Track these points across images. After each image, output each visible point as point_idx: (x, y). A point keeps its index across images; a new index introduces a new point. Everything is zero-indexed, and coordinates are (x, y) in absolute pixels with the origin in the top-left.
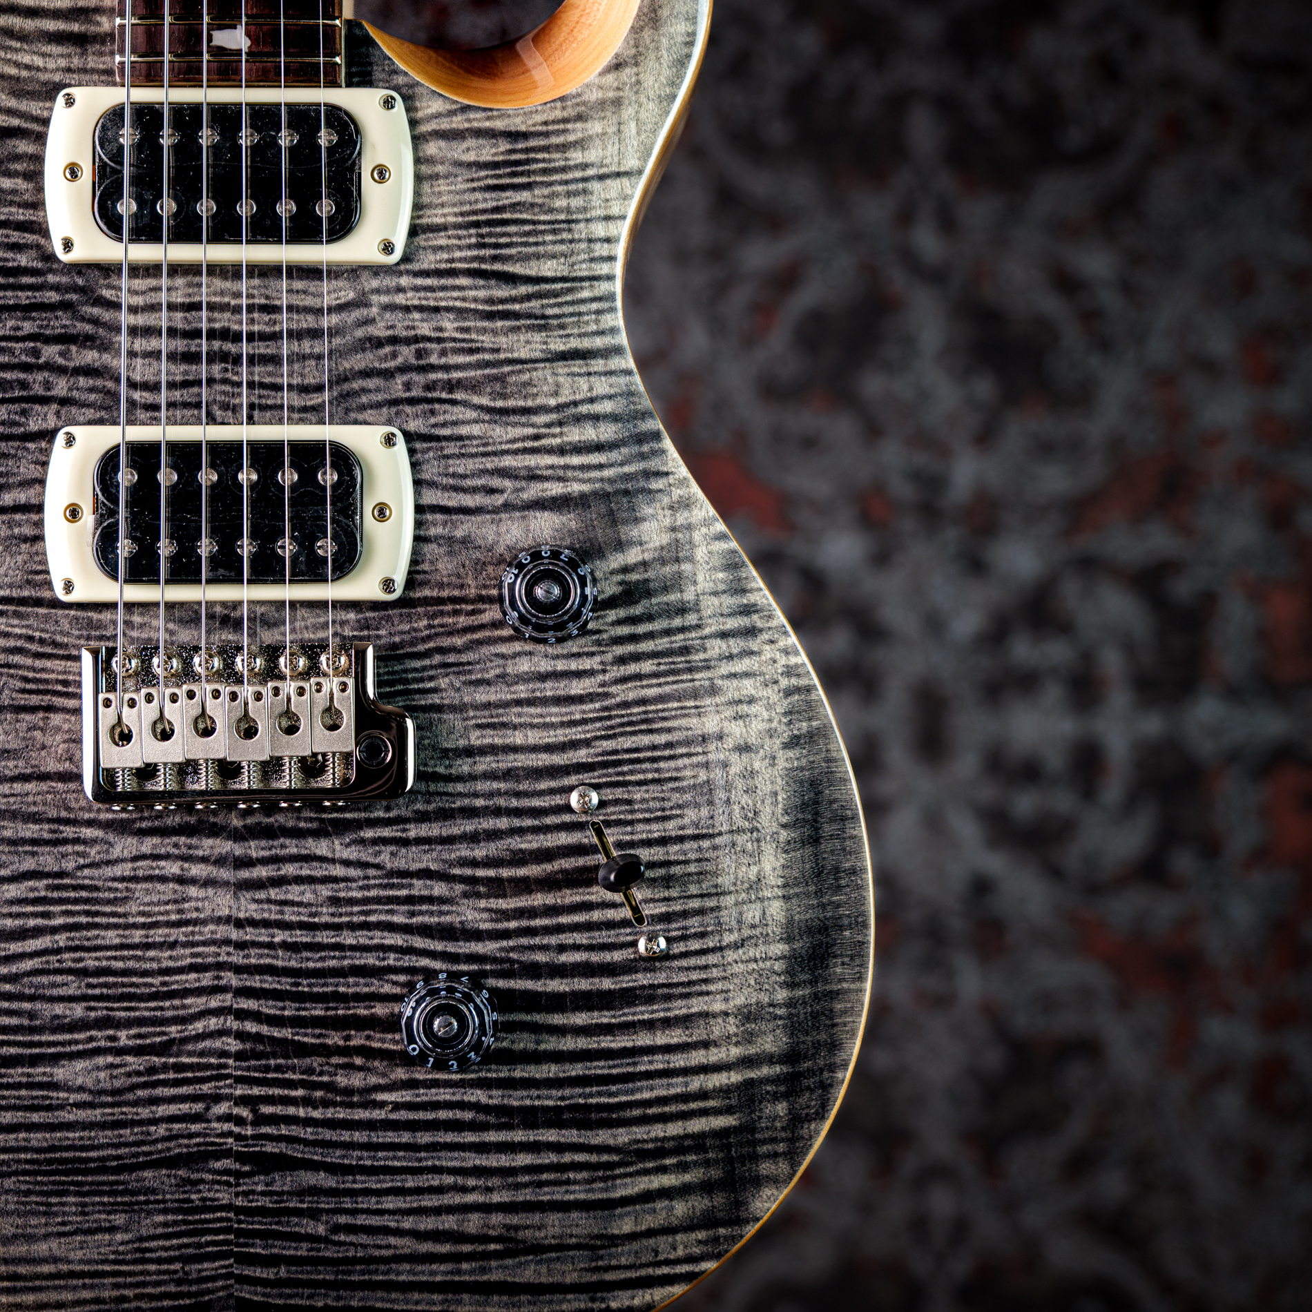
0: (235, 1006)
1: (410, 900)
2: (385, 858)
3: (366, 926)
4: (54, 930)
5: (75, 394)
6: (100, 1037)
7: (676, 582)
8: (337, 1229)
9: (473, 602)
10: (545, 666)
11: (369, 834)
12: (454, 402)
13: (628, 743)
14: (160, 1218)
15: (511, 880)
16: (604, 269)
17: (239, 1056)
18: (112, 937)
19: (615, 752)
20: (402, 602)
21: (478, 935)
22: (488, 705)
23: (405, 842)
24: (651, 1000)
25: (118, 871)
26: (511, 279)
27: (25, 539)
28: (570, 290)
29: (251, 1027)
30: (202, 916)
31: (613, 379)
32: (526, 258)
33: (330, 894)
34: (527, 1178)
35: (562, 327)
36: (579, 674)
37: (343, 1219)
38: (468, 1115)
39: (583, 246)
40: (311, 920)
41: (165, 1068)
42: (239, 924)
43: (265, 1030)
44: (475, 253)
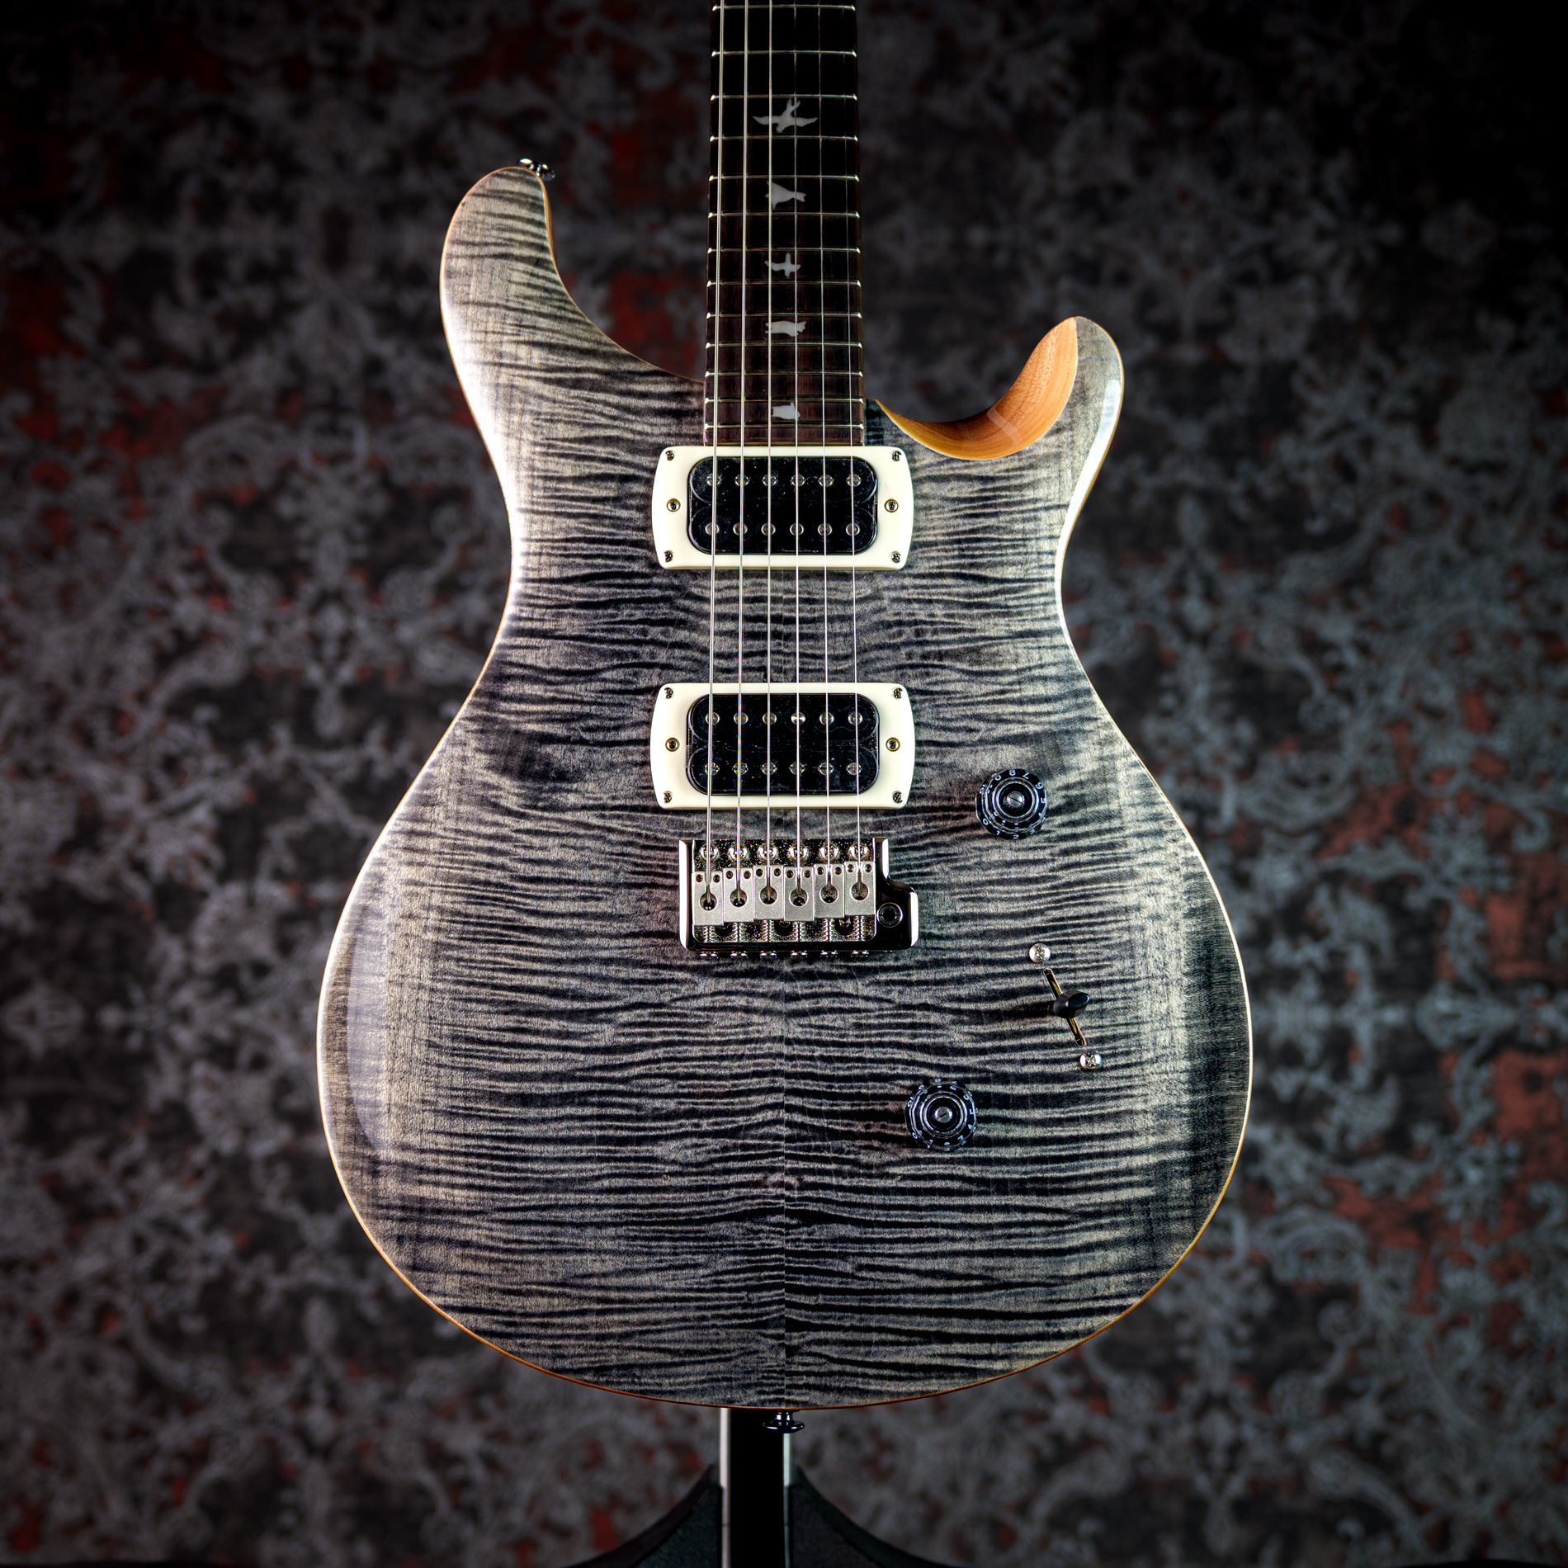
0: (786, 1102)
1: (913, 1026)
2: (894, 996)
3: (881, 1044)
4: (655, 1046)
5: (672, 661)
6: (688, 1124)
7: (1104, 797)
8: (861, 1267)
9: (957, 810)
10: (1010, 856)
11: (883, 977)
12: (943, 667)
13: (1071, 912)
14: (731, 1258)
15: (987, 1012)
16: (1048, 573)
17: (789, 1139)
18: (696, 1051)
19: (1062, 919)
20: (907, 810)
21: (963, 1052)
22: (969, 884)
23: (910, 984)
24: (1090, 1100)
25: (701, 1003)
26: (984, 580)
27: (636, 764)
28: (1025, 588)
29: (798, 1118)
30: (762, 1036)
31: (1057, 651)
32: (994, 565)
33: (855, 1021)
34: (1000, 1232)
35: (1020, 614)
36: (1035, 862)
37: (864, 1261)
38: (956, 1185)
39: (1034, 557)
40: (841, 1040)
41: (735, 1147)
42: (789, 1042)
43: (807, 1120)
44: (957, 561)
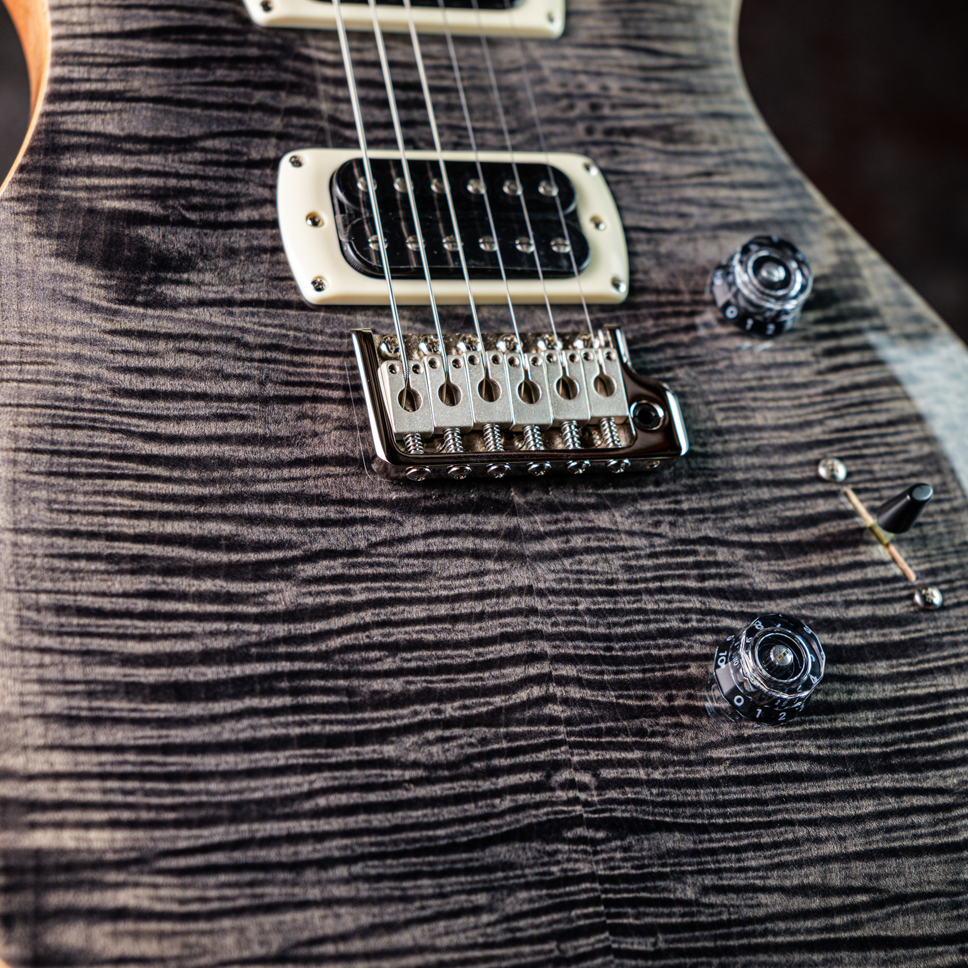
0: (554, 673)
1: (697, 565)
2: (665, 528)
3: (663, 591)
4: (359, 607)
5: (292, 131)
6: (425, 712)
7: (854, 293)
8: (706, 890)
9: (689, 305)
10: (765, 358)
11: (645, 506)
12: (632, 145)
13: (854, 421)
14: (523, 895)
15: (786, 544)
16: (724, 55)
17: (569, 722)
18: (417, 612)
19: (845, 430)
20: (627, 304)
21: (769, 595)
22: (725, 392)
23: (681, 513)
24: (940, 647)
25: (413, 547)
26: (656, 53)
27: (264, 250)
29: (575, 693)
30: (503, 587)
31: (755, 138)
33: (622, 562)
34: (874, 825)
35: (706, 94)
36: (797, 365)
37: (708, 880)
38: (804, 767)
40: (609, 587)
41: (497, 738)
42: (541, 593)
43: (588, 694)
44: (622, 32)
